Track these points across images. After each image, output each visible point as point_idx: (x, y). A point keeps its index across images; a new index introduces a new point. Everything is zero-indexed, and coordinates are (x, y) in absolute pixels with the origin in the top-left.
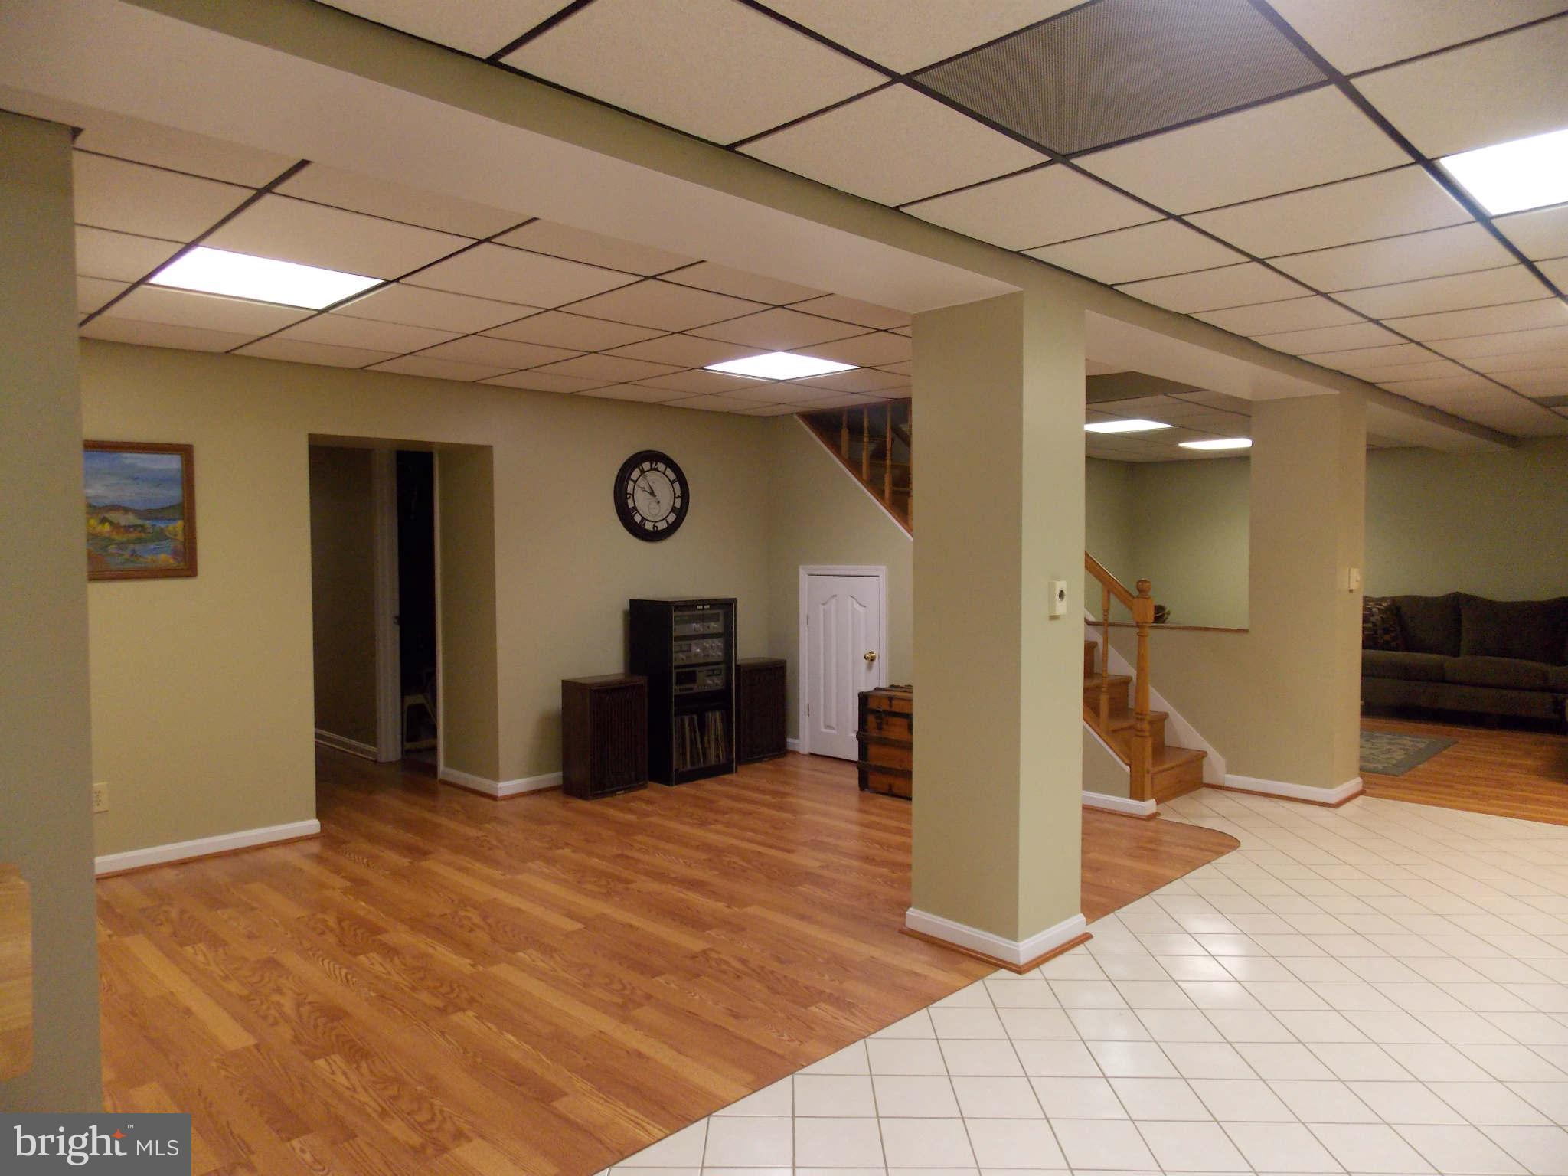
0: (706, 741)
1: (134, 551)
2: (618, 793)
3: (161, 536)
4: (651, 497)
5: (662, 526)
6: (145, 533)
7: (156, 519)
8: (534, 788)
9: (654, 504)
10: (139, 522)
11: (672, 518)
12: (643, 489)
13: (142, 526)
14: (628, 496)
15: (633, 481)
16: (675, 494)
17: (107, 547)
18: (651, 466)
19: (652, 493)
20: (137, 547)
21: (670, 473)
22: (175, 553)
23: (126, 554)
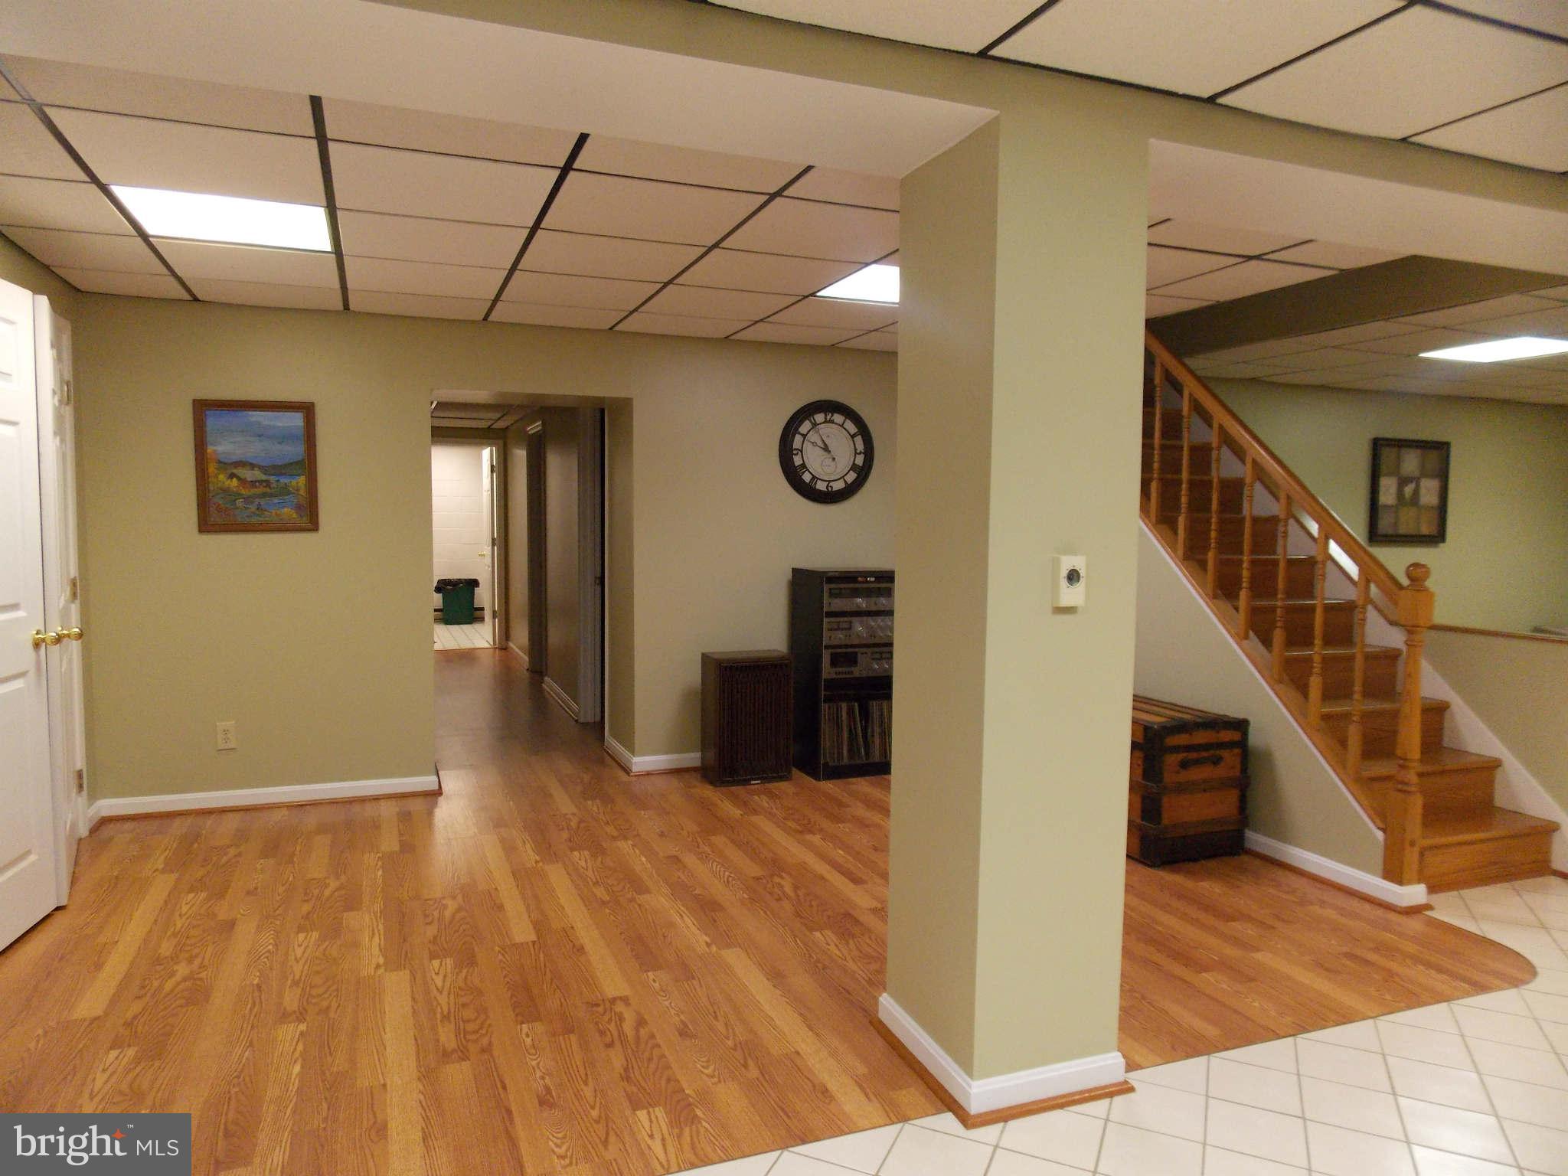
0: (869, 734)
1: (259, 504)
2: (753, 782)
3: (285, 491)
4: (825, 453)
5: (838, 486)
6: (270, 488)
7: (281, 474)
8: (675, 767)
9: (829, 461)
10: (264, 477)
11: (851, 477)
12: (814, 444)
13: (267, 481)
14: (795, 452)
15: (802, 435)
16: (856, 450)
17: (235, 500)
18: (826, 419)
19: (826, 449)
20: (262, 501)
21: (852, 427)
22: (298, 507)
23: (253, 508)
